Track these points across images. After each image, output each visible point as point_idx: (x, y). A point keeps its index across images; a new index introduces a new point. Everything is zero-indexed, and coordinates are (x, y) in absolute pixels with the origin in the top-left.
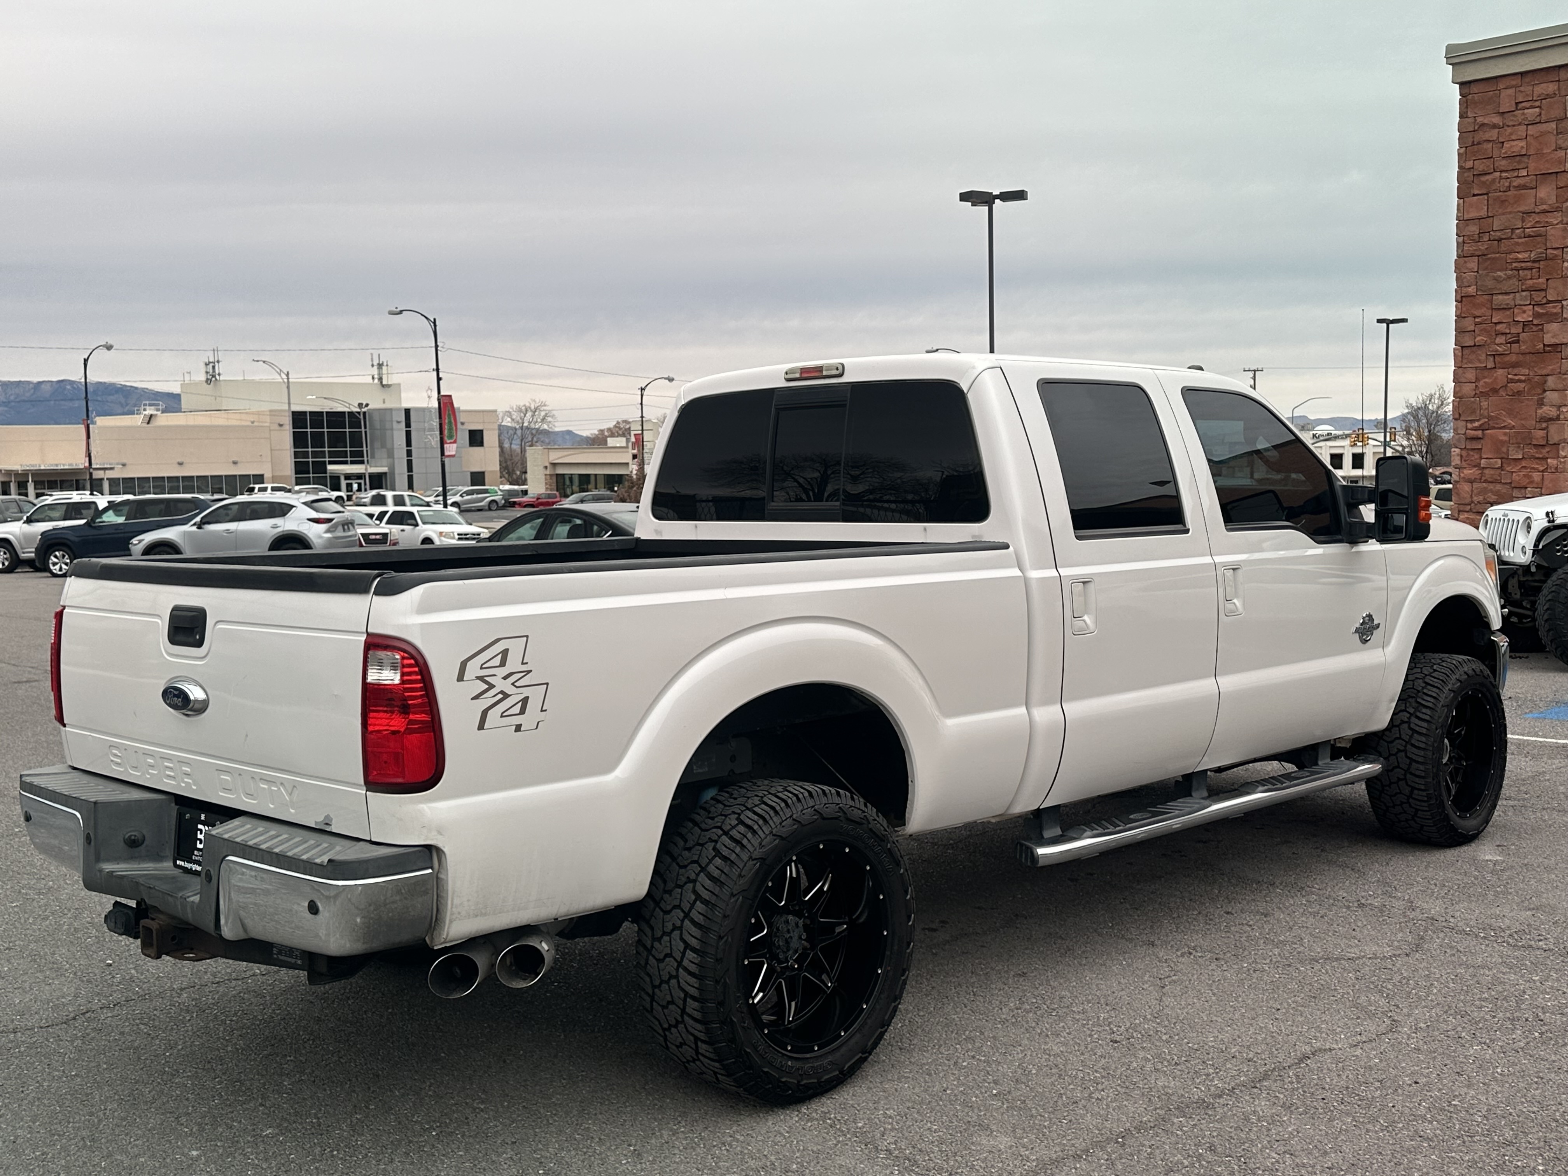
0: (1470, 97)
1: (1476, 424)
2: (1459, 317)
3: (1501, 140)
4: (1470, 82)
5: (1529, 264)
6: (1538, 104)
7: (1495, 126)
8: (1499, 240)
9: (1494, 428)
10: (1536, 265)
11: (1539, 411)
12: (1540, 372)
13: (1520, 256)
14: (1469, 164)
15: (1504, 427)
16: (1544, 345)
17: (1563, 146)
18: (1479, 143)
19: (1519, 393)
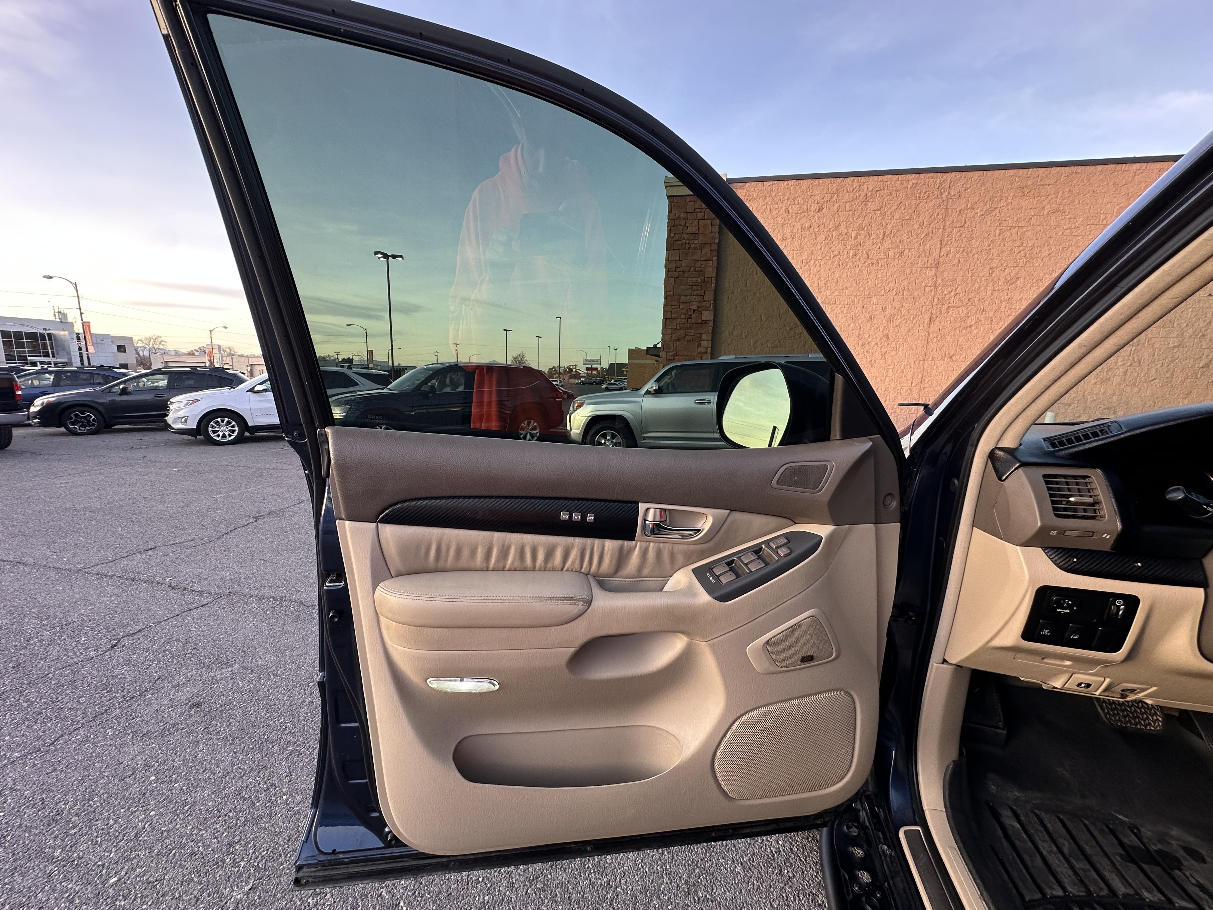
0: (673, 204)
1: (671, 354)
2: (665, 305)
3: (687, 225)
4: (674, 196)
5: (697, 284)
6: (704, 210)
7: (684, 219)
8: (684, 272)
9: (679, 355)
10: (700, 284)
11: (699, 349)
12: (701, 332)
13: (694, 279)
14: (672, 235)
15: (683, 356)
16: (702, 321)
17: (715, 231)
18: (677, 226)
19: (690, 341)
